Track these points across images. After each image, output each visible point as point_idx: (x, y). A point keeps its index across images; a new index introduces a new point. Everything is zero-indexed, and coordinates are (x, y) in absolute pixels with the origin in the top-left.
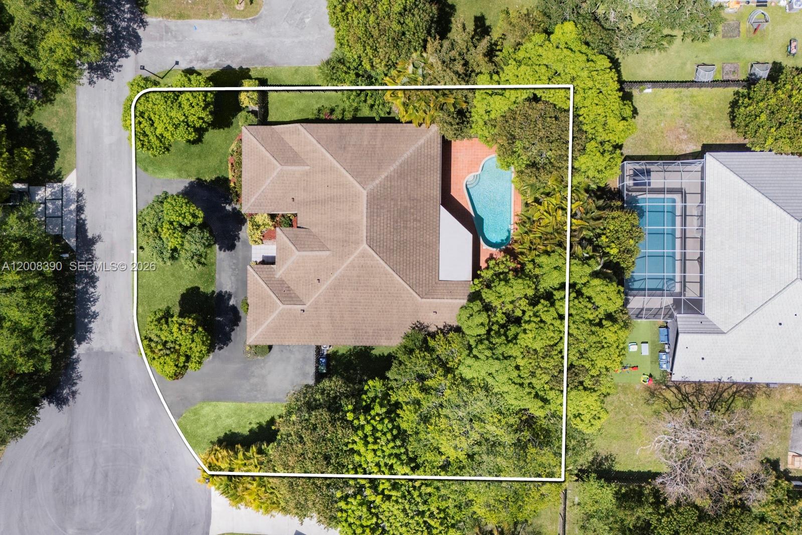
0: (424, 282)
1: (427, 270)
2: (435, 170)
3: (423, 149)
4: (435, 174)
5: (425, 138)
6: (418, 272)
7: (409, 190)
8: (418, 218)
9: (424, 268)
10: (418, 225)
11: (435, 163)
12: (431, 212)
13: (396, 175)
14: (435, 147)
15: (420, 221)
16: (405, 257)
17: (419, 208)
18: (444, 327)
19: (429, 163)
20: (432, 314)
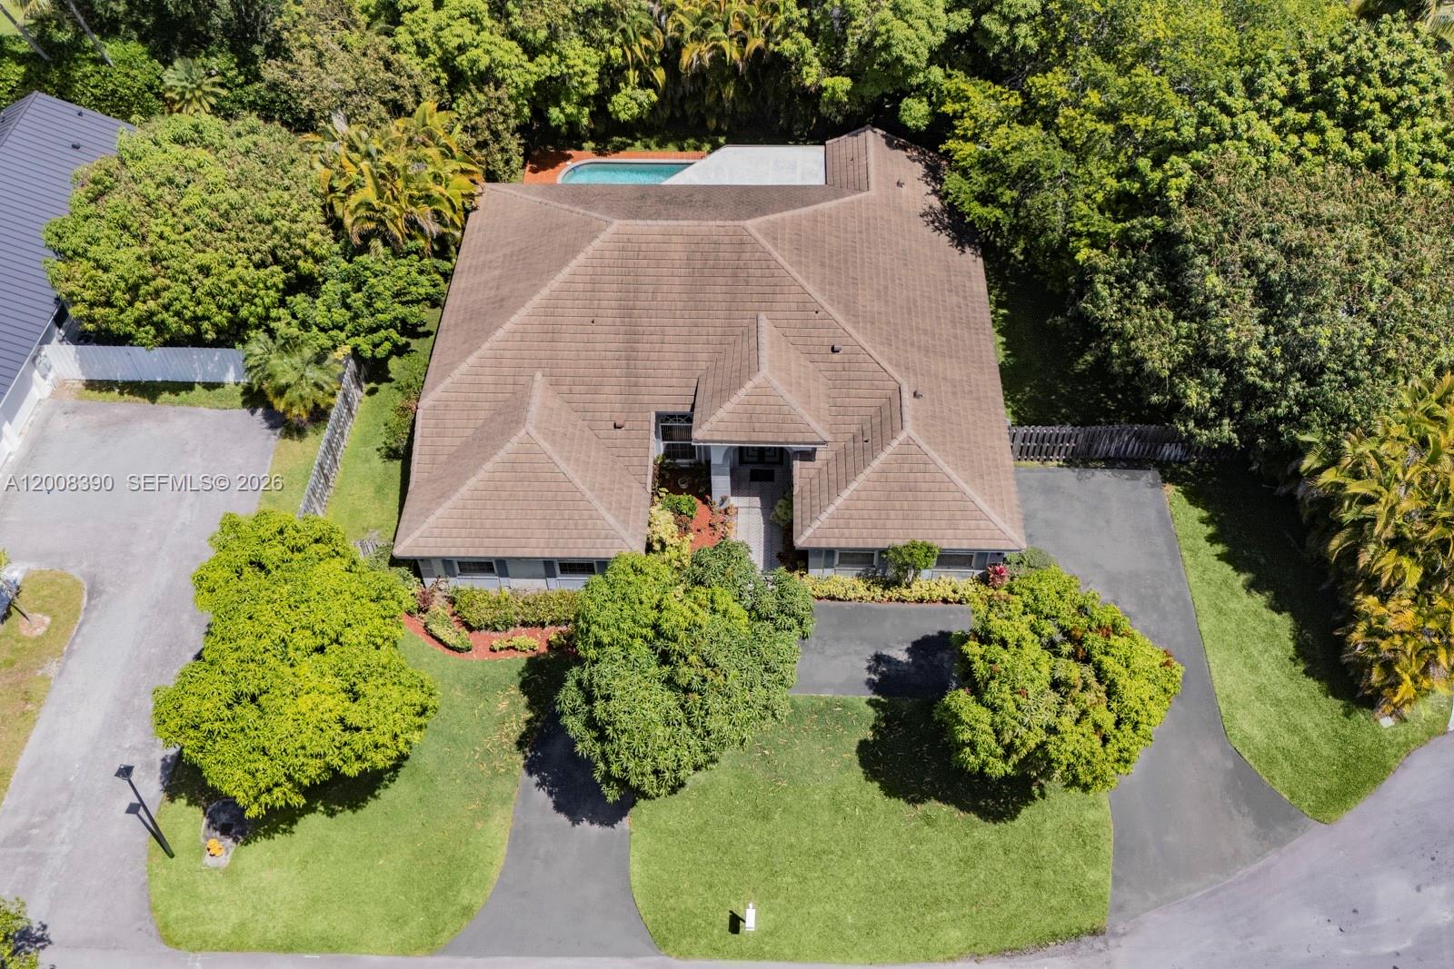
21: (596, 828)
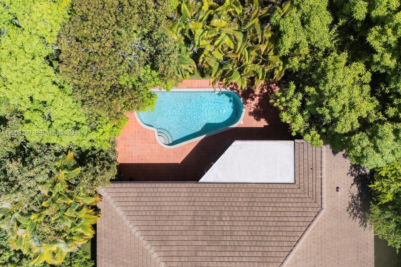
0: (299, 205)
1: (283, 200)
2: (155, 190)
3: (129, 209)
4: (160, 190)
5: (114, 206)
6: (288, 214)
7: (182, 228)
8: (217, 214)
9: (281, 205)
10: (226, 214)
11: (147, 190)
12: (208, 195)
13: (163, 248)
14: (126, 190)
15: (221, 211)
16: (271, 234)
17: (204, 213)
18: (352, 175)
19: (147, 199)
20: (339, 193)
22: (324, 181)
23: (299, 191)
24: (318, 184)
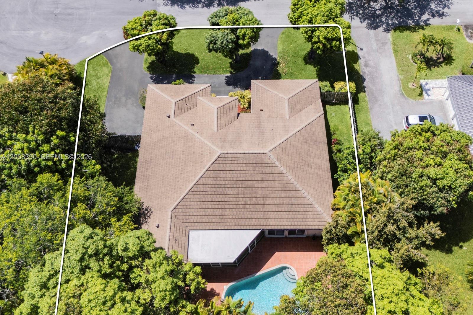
0: (188, 214)
1: (199, 217)
3: (311, 210)
6: (197, 207)
7: (272, 196)
9: (201, 214)
10: (241, 206)
12: (254, 220)
15: (245, 208)
16: (210, 193)
17: (257, 206)
20: (157, 223)
21: (258, 48)
22: (168, 230)
23: (187, 224)
24: (172, 228)
